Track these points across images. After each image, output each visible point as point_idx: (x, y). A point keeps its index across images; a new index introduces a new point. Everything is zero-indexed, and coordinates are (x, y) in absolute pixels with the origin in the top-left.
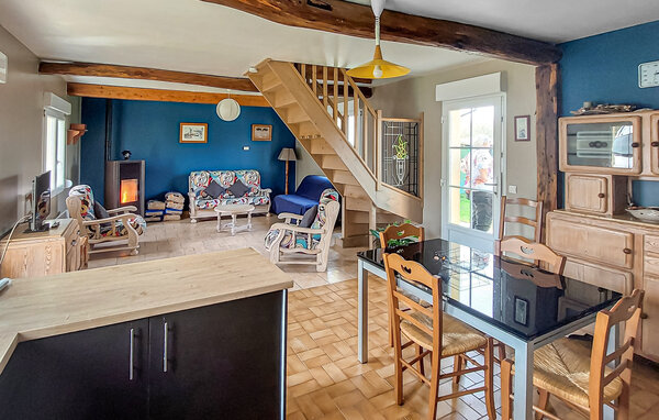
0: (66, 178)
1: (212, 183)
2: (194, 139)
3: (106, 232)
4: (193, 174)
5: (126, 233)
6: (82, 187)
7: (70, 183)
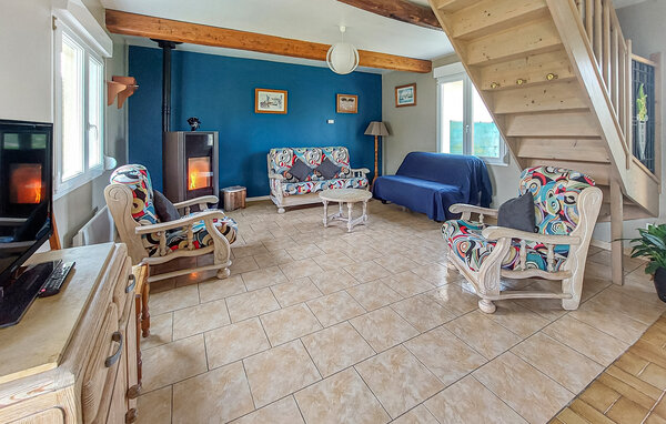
0: (106, 153)
1: (297, 163)
2: (272, 108)
3: (177, 243)
4: (273, 151)
5: (211, 242)
6: (135, 168)
7: (113, 162)
